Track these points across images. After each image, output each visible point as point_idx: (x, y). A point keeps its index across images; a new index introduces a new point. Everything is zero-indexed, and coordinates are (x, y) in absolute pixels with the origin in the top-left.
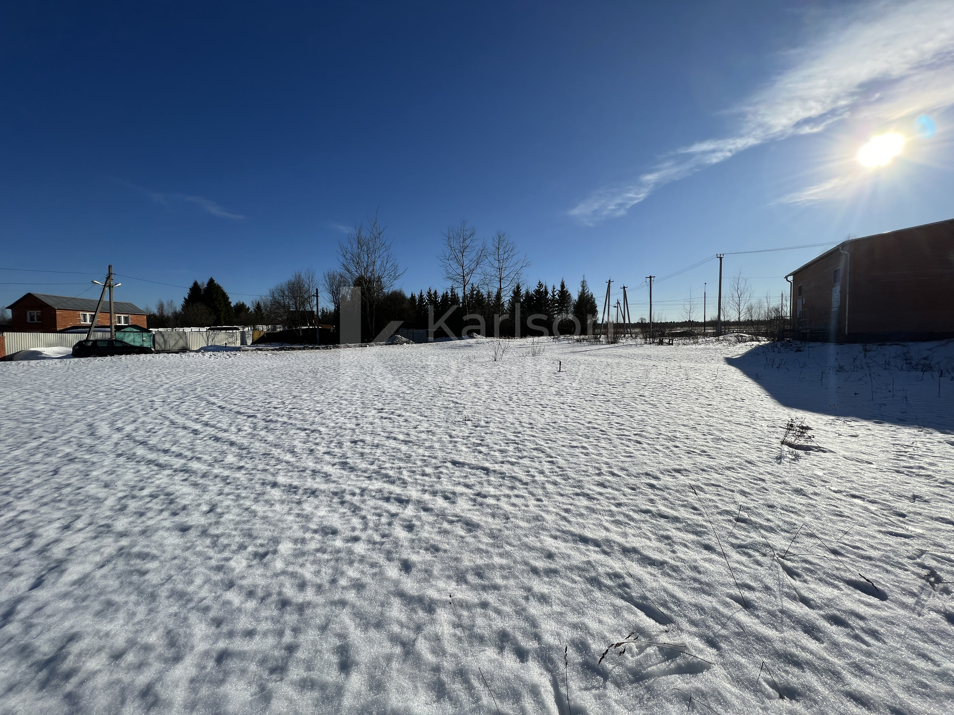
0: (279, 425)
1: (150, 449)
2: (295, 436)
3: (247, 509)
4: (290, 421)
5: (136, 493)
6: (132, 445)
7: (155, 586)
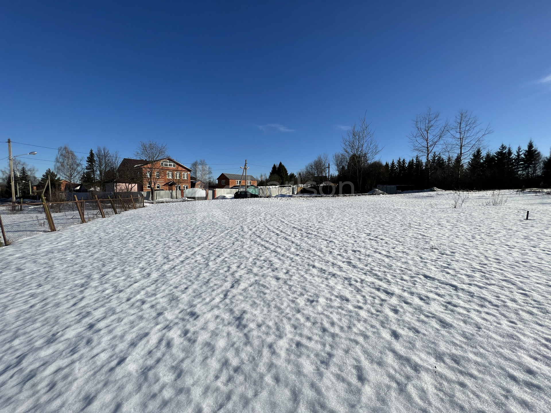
0: (313, 236)
1: (262, 240)
2: (322, 243)
3: (302, 276)
4: (318, 235)
5: (258, 258)
6: (255, 237)
7: (269, 301)
